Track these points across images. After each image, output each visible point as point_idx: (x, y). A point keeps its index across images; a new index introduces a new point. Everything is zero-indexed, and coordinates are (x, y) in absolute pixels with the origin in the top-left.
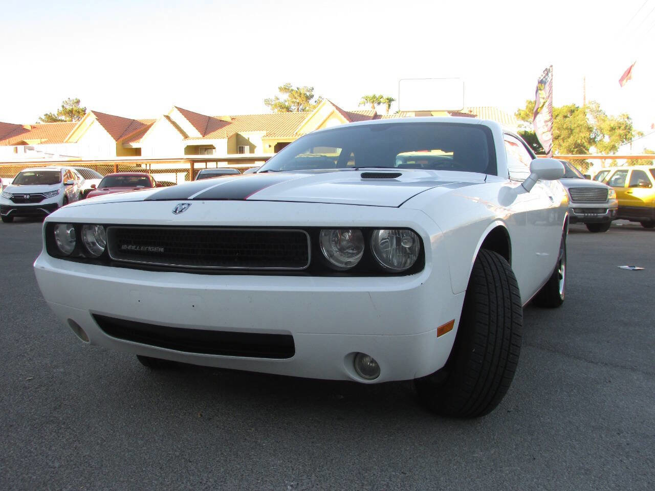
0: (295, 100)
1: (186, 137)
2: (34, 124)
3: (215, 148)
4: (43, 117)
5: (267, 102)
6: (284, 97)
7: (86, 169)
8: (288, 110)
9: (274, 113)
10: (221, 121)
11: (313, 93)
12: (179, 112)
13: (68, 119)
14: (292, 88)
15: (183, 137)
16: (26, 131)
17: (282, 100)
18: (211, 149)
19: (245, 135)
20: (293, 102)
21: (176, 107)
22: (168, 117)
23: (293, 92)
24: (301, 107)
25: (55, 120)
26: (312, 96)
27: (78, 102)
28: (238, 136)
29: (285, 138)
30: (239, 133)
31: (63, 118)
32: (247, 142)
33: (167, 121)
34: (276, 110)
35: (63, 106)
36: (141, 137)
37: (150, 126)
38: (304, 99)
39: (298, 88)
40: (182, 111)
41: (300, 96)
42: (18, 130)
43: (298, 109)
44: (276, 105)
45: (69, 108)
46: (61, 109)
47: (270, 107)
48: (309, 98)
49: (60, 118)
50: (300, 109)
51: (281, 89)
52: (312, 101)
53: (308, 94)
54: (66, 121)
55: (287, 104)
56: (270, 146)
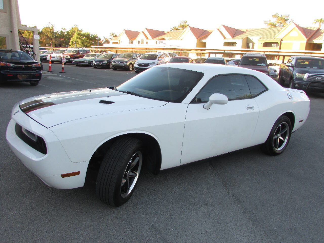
0: (279, 21)
1: (225, 38)
2: (169, 31)
3: (236, 43)
4: (173, 28)
5: (265, 22)
6: (274, 20)
7: (173, 53)
8: (275, 26)
9: (268, 28)
10: (242, 31)
11: (288, 18)
12: (223, 27)
13: (182, 29)
14: (278, 16)
15: (224, 38)
16: (165, 34)
17: (272, 22)
18: (235, 43)
19: (251, 38)
20: (278, 23)
21: (223, 25)
22: (218, 29)
23: (279, 18)
24: (282, 25)
25: (177, 30)
26: (288, 20)
27: (186, 22)
28: (247, 39)
29: (270, 40)
30: (248, 37)
31: (180, 28)
32: (251, 41)
33: (218, 31)
34: (269, 26)
35: (180, 24)
36: (207, 38)
37: (211, 33)
38: (284, 21)
39: (281, 16)
40: (224, 26)
41: (282, 20)
42: (163, 33)
43: (280, 26)
44: (269, 24)
45: (182, 24)
46: (179, 25)
47: (267, 25)
48: (286, 20)
49: (179, 29)
50: (281, 26)
51: (273, 16)
52: (287, 22)
53: (286, 18)
54: (181, 30)
55: (274, 23)
56: (261, 44)
